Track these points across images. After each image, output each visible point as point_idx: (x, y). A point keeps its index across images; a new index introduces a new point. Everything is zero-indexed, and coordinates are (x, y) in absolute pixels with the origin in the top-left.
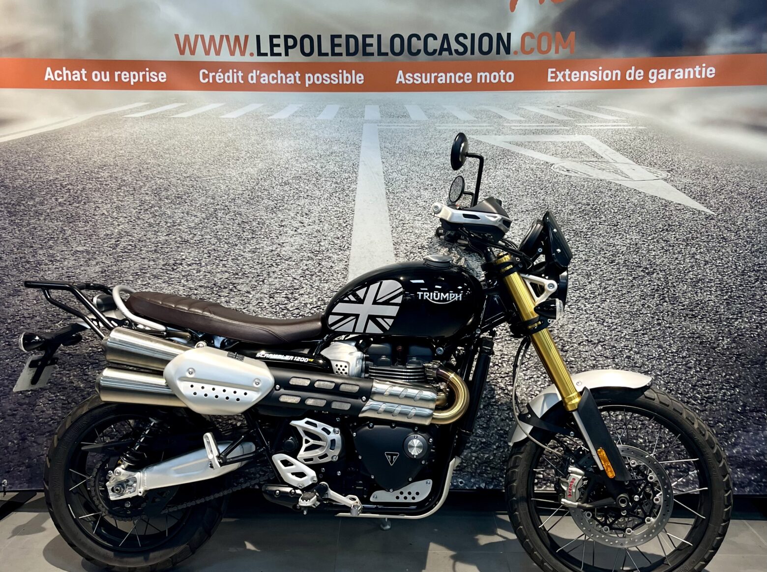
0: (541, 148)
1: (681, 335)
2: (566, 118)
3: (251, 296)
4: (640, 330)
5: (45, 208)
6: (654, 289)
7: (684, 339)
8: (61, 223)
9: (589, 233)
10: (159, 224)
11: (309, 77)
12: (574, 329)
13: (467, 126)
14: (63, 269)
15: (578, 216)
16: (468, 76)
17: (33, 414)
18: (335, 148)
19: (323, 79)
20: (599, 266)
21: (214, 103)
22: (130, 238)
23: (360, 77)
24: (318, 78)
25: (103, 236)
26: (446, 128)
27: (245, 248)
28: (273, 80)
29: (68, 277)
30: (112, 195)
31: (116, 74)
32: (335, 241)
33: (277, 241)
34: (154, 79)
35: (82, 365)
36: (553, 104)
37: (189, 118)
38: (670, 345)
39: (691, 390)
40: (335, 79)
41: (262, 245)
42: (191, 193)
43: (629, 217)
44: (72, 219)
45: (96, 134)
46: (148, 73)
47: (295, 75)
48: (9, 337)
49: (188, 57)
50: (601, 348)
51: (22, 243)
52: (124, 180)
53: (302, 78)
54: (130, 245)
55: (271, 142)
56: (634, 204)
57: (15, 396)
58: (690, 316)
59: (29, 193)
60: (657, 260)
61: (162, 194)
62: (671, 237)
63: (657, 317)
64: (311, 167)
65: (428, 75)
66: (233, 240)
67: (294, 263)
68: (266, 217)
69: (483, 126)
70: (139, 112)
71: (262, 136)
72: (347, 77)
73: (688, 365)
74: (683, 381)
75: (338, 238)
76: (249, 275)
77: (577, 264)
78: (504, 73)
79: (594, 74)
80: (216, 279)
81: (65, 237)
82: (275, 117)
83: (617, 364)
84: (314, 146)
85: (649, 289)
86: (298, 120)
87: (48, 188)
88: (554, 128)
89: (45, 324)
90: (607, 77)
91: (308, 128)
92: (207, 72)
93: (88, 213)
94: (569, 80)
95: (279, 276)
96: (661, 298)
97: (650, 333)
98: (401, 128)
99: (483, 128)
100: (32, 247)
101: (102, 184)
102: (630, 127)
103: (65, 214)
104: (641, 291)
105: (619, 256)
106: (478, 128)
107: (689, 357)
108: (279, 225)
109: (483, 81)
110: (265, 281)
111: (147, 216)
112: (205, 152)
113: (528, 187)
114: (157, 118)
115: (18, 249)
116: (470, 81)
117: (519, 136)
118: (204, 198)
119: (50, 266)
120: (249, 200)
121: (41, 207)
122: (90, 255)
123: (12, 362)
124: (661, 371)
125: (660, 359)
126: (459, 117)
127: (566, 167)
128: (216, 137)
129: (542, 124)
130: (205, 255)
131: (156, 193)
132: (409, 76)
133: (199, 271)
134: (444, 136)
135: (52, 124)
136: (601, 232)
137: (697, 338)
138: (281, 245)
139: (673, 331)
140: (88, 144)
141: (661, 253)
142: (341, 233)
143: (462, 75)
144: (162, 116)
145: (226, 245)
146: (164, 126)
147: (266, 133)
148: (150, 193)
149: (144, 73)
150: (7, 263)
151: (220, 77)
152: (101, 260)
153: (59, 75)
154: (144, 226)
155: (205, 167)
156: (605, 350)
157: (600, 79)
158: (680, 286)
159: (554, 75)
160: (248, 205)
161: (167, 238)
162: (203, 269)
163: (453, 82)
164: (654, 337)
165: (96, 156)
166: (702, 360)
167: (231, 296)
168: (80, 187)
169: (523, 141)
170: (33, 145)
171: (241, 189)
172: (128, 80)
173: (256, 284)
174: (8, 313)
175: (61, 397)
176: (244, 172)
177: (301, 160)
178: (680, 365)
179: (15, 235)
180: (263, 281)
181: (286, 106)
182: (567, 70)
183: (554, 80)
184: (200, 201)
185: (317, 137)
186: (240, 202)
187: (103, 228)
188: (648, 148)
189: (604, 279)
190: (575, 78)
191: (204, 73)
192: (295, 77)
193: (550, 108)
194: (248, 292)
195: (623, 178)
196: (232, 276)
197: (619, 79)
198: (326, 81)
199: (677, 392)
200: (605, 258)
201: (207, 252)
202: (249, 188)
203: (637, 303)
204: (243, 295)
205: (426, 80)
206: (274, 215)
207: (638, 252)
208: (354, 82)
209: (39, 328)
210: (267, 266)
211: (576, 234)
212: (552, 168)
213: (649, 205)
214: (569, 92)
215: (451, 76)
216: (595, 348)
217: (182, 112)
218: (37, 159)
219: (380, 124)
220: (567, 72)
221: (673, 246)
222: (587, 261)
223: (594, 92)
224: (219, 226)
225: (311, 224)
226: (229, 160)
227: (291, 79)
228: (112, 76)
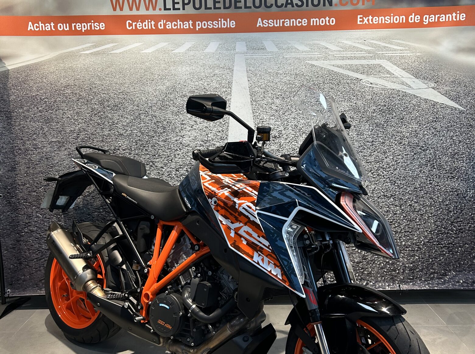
0: (354, 69)
1: (445, 190)
2: (370, 48)
3: (164, 170)
4: (419, 188)
5: (30, 114)
6: (427, 161)
7: (447, 193)
8: (41, 123)
9: (385, 125)
10: (104, 123)
11: (199, 24)
12: (375, 188)
13: (304, 55)
14: (43, 153)
15: (379, 113)
16: (305, 21)
17: (26, 247)
18: (216, 72)
19: (208, 25)
20: (392, 146)
21: (136, 43)
22: (86, 132)
23: (233, 23)
24: (205, 24)
25: (68, 131)
26: (290, 56)
27: (159, 138)
28: (175, 26)
29: (47, 158)
30: (73, 105)
31: (73, 25)
32: (218, 134)
33: (180, 134)
34: (97, 28)
35: (57, 215)
36: (361, 39)
37: (120, 53)
38: (438, 197)
39: (450, 225)
40: (216, 25)
41: (170, 137)
42: (123, 103)
43: (411, 113)
44: (48, 121)
45: (62, 65)
46: (93, 24)
47: (189, 22)
48: (9, 198)
49: (118, 12)
50: (392, 200)
51: (15, 137)
52: (81, 95)
53: (194, 25)
54: (87, 137)
55: (174, 68)
56: (414, 105)
57: (14, 236)
58: (451, 177)
59: (20, 104)
60: (429, 141)
61: (105, 104)
62: (438, 126)
63: (429, 179)
64: (201, 85)
65: (278, 21)
66: (152, 133)
67: (191, 148)
68: (172, 118)
69: (315, 55)
70: (89, 50)
71: (168, 64)
72: (224, 23)
73: (449, 210)
74: (445, 220)
75: (220, 132)
76: (162, 156)
77: (377, 145)
78: (329, 19)
79: (388, 18)
80: (141, 159)
81: (44, 132)
82: (176, 51)
83: (403, 210)
84: (202, 70)
85: (425, 160)
86: (192, 53)
87: (32, 101)
88: (362, 55)
89: (32, 189)
90: (396, 20)
91: (199, 58)
92: (131, 22)
93: (58, 117)
94: (371, 23)
95: (182, 157)
96: (432, 166)
97: (425, 189)
98: (260, 57)
99: (315, 56)
100: (22, 139)
101: (67, 98)
102: (411, 54)
103: (44, 117)
104: (419, 162)
105: (405, 140)
106: (312, 56)
107: (450, 204)
108: (181, 123)
109: (315, 24)
110: (173, 160)
111: (96, 118)
112: (131, 76)
113: (345, 95)
114: (100, 54)
115: (13, 141)
116: (306, 24)
117: (339, 61)
118: (132, 106)
119: (35, 151)
120: (161, 107)
121: (27, 113)
122: (61, 145)
123: (12, 214)
124: (432, 214)
125: (431, 206)
126: (299, 49)
127: (370, 81)
128: (138, 66)
129: (355, 53)
130: (134, 143)
131: (101, 103)
132: (265, 22)
133: (130, 154)
134: (289, 62)
135: (33, 59)
136: (393, 124)
137: (455, 192)
138: (182, 137)
139: (440, 188)
140: (57, 72)
141: (432, 136)
142: (221, 129)
143: (301, 21)
144: (103, 53)
145: (147, 137)
146: (104, 59)
147: (171, 62)
148: (97, 103)
149: (90, 24)
150: (6, 150)
151: (139, 25)
152: (68, 147)
153: (37, 27)
154: (94, 124)
155: (132, 86)
156: (395, 201)
157: (392, 22)
158: (443, 158)
159: (361, 20)
160: (160, 110)
161: (109, 132)
162: (133, 152)
163: (295, 25)
164: (428, 192)
165: (62, 79)
166: (458, 206)
167: (151, 170)
168: (53, 100)
169: (342, 64)
170: (21, 73)
171: (155, 100)
172: (80, 29)
173: (167, 162)
174: (8, 183)
175: (44, 236)
176: (157, 88)
177: (194, 80)
178: (444, 210)
179: (11, 131)
180: (171, 160)
181: (184, 44)
182: (370, 16)
183: (362, 23)
184: (130, 108)
185: (204, 65)
186: (156, 108)
187: (69, 126)
188: (423, 67)
189: (395, 155)
190: (376, 21)
191: (129, 23)
192: (189, 24)
193: (360, 41)
194: (162, 167)
195: (408, 88)
196: (152, 157)
197: (404, 21)
198: (210, 26)
199: (441, 227)
200: (395, 141)
201: (135, 141)
202: (161, 99)
203: (416, 170)
204: (159, 169)
205: (277, 24)
206: (177, 117)
207: (417, 136)
208: (228, 27)
209: (29, 192)
210: (173, 150)
211: (377, 126)
212: (361, 82)
213: (423, 105)
214: (372, 31)
215: (293, 22)
216: (389, 200)
217: (115, 50)
218: (24, 82)
219: (246, 55)
220: (370, 18)
221: (440, 132)
222: (384, 143)
223: (389, 31)
224: (142, 125)
225: (202, 122)
226: (147, 81)
227: (187, 25)
228: (70, 27)
